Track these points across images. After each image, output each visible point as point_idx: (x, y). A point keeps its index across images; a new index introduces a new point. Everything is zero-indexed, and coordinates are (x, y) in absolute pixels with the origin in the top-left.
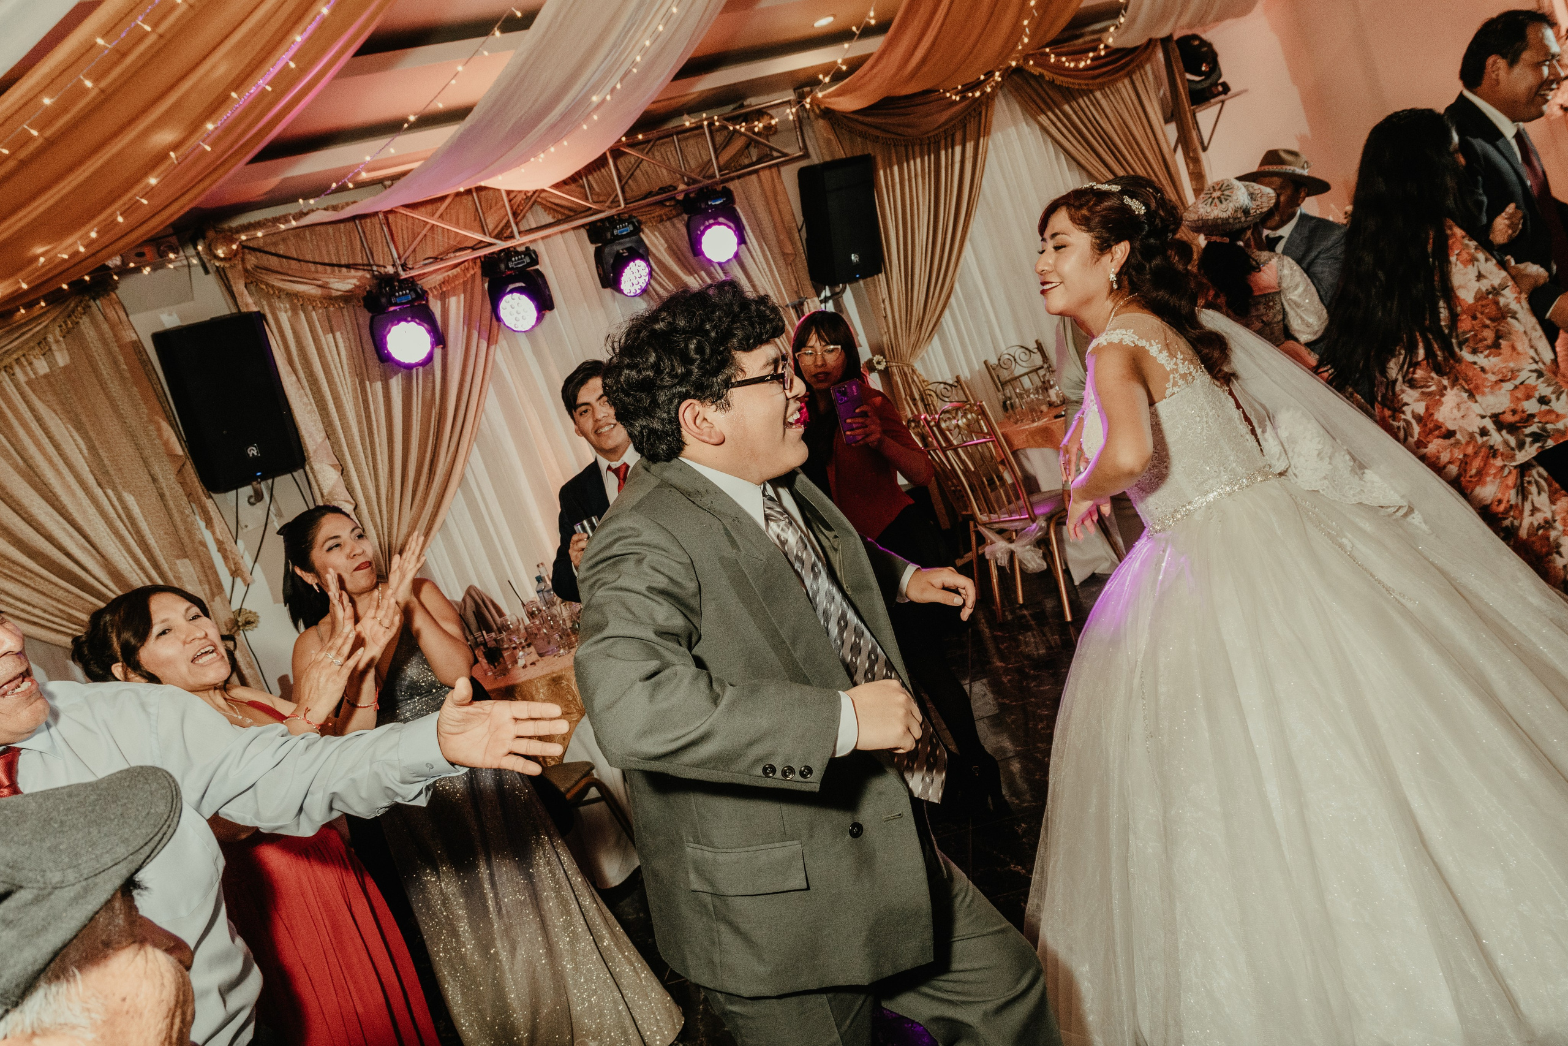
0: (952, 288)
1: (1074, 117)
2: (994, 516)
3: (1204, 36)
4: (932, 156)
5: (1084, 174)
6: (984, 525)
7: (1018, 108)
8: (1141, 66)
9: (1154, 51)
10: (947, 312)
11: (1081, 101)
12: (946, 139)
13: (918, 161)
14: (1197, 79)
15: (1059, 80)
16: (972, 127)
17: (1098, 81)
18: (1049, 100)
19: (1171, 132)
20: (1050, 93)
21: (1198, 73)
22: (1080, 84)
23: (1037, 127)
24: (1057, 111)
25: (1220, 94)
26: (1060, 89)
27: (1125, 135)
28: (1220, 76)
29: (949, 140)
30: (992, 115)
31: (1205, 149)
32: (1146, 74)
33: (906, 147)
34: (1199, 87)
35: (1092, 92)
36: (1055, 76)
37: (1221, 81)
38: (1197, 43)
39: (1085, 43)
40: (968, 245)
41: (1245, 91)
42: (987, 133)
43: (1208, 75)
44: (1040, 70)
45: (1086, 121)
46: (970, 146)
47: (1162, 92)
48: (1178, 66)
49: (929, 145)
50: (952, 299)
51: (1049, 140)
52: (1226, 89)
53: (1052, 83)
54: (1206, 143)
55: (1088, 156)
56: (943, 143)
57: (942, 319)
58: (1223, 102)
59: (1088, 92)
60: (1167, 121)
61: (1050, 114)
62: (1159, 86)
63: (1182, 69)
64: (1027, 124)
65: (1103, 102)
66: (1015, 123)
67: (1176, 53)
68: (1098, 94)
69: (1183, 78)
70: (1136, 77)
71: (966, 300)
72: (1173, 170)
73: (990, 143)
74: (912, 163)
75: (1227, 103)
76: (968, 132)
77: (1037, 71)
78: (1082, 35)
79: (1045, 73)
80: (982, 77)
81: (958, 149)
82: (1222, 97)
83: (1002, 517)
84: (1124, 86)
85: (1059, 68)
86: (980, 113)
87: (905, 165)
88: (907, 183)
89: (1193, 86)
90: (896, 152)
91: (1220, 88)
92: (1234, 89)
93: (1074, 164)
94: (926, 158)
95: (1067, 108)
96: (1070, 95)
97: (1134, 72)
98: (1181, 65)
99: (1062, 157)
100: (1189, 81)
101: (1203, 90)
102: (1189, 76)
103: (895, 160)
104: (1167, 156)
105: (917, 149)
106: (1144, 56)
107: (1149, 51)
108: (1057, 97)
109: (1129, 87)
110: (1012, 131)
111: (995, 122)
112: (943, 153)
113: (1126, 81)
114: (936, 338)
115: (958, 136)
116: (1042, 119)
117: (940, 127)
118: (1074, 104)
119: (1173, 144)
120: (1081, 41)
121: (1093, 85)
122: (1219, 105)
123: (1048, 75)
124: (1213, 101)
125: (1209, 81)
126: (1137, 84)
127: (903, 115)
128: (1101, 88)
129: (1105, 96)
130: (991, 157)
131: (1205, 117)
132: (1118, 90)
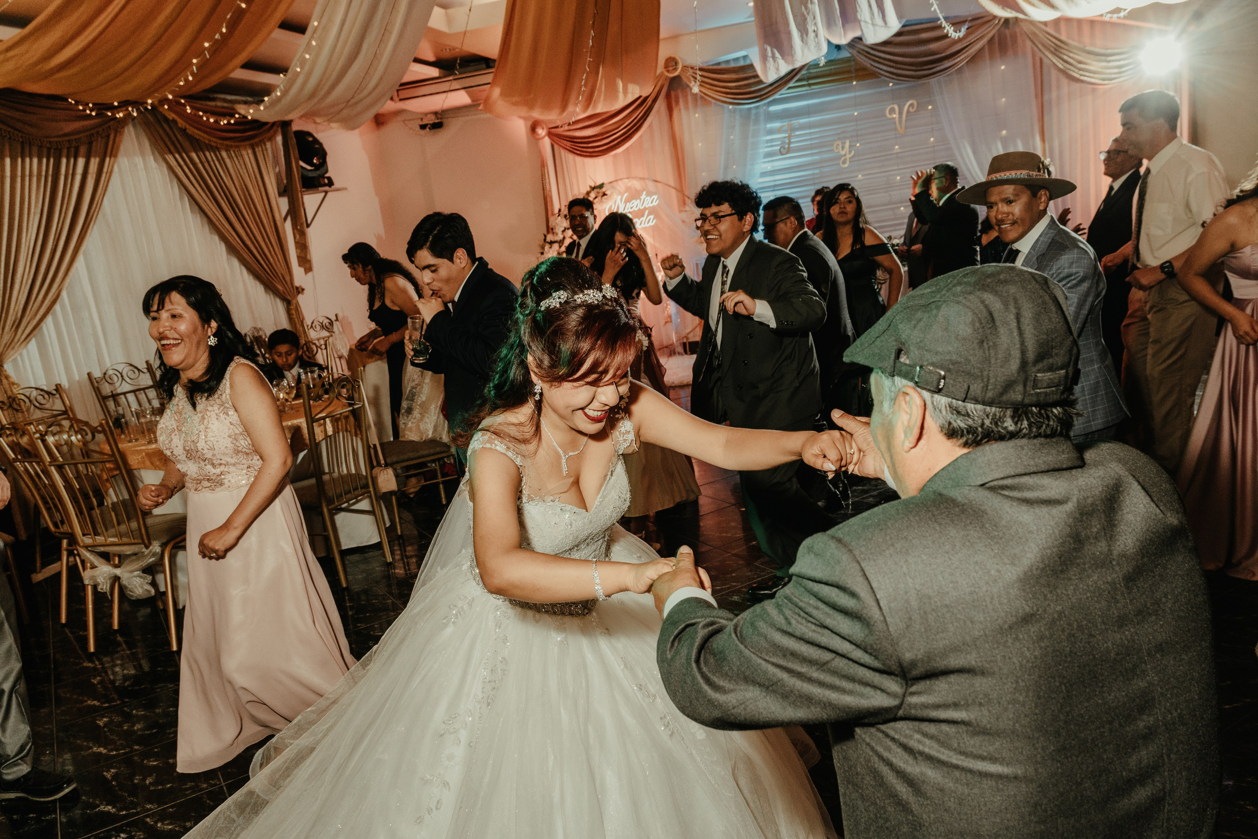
0: (58, 296)
1: (200, 166)
2: (100, 539)
3: (315, 135)
4: (52, 160)
5: (205, 219)
6: (86, 547)
7: (147, 144)
8: (263, 142)
9: (275, 133)
10: (49, 319)
11: (207, 154)
12: (68, 148)
13: (35, 161)
14: (309, 168)
15: (191, 130)
16: (98, 145)
17: (228, 143)
18: (179, 147)
19: (283, 204)
20: (179, 136)
21: (310, 163)
22: (210, 141)
23: (164, 165)
24: (184, 155)
25: (325, 185)
26: (192, 140)
27: (245, 195)
28: (327, 171)
29: (73, 150)
30: (121, 141)
31: (308, 226)
32: (267, 150)
33: (22, 143)
34: (311, 175)
35: (218, 149)
36: (188, 126)
37: (327, 175)
38: (311, 139)
39: (216, 106)
40: (80, 258)
41: (345, 189)
42: (114, 154)
43: (317, 167)
44: (174, 116)
45: (211, 174)
46: (94, 163)
47: (277, 170)
48: (294, 153)
49: (49, 149)
50: (57, 307)
51: (175, 181)
52: (331, 183)
53: (184, 131)
54: (309, 221)
55: (211, 205)
56: (65, 152)
57: (43, 325)
58: (326, 192)
59: (215, 149)
60: (281, 194)
61: (177, 156)
62: (276, 162)
63: (298, 156)
64: (155, 160)
65: (228, 161)
66: (143, 154)
67: (293, 141)
68: (224, 154)
69: (297, 163)
70: (258, 150)
71: (72, 309)
72: (282, 235)
73: (116, 167)
74: (28, 160)
75: (329, 194)
76: (94, 149)
77: (171, 116)
78: (214, 99)
79: (179, 120)
80: (116, 104)
81: (81, 162)
82: (327, 188)
83: (107, 540)
84: (247, 155)
85: (194, 120)
86: (108, 136)
87: (20, 160)
88: (19, 180)
89: (305, 173)
90: (10, 146)
91: (326, 181)
92: (337, 184)
93: (196, 207)
94: (45, 160)
95: (194, 155)
96: (198, 146)
97: (257, 146)
98: (297, 152)
99: (186, 199)
100: (302, 167)
101: (313, 178)
102: (302, 163)
103: (7, 152)
104: (279, 223)
105: (35, 150)
106: (269, 135)
107: (272, 132)
108: (187, 145)
109: (251, 156)
110: (139, 160)
111: (122, 147)
112: (64, 161)
113: (250, 151)
114: (33, 344)
115: (83, 150)
116: (170, 158)
117: (65, 135)
118: (201, 154)
119: (284, 213)
120: (212, 104)
121: (222, 144)
122: (323, 194)
123: (181, 123)
124: (320, 189)
125: (318, 172)
126: (258, 154)
127: (25, 112)
128: (227, 151)
129: (230, 157)
130: (115, 177)
131: (310, 200)
132: (242, 156)
